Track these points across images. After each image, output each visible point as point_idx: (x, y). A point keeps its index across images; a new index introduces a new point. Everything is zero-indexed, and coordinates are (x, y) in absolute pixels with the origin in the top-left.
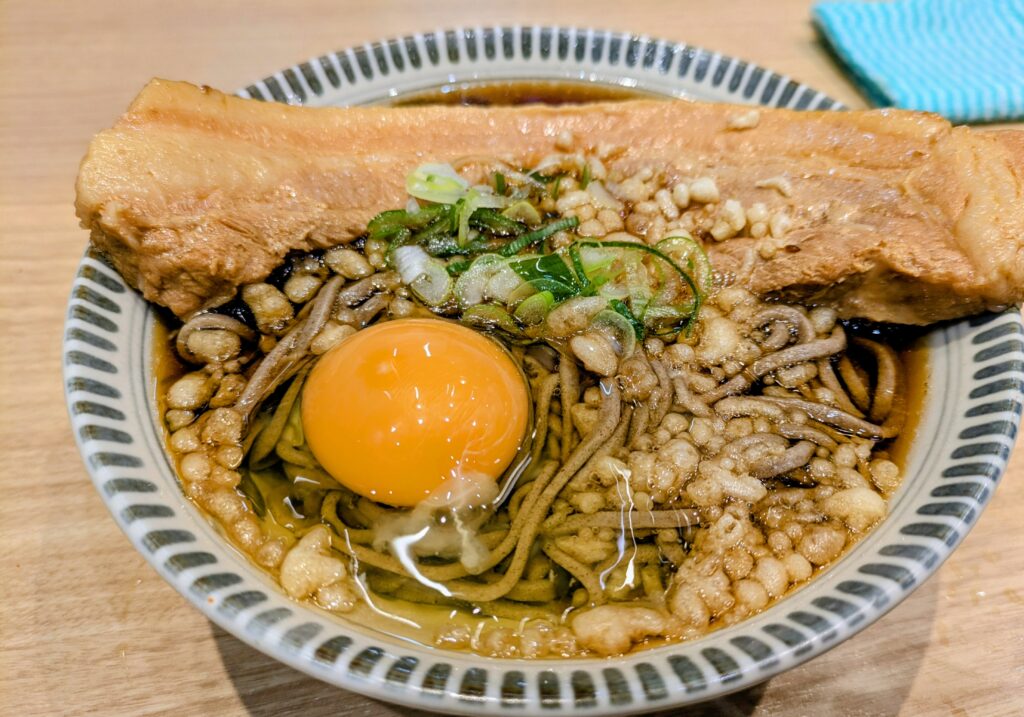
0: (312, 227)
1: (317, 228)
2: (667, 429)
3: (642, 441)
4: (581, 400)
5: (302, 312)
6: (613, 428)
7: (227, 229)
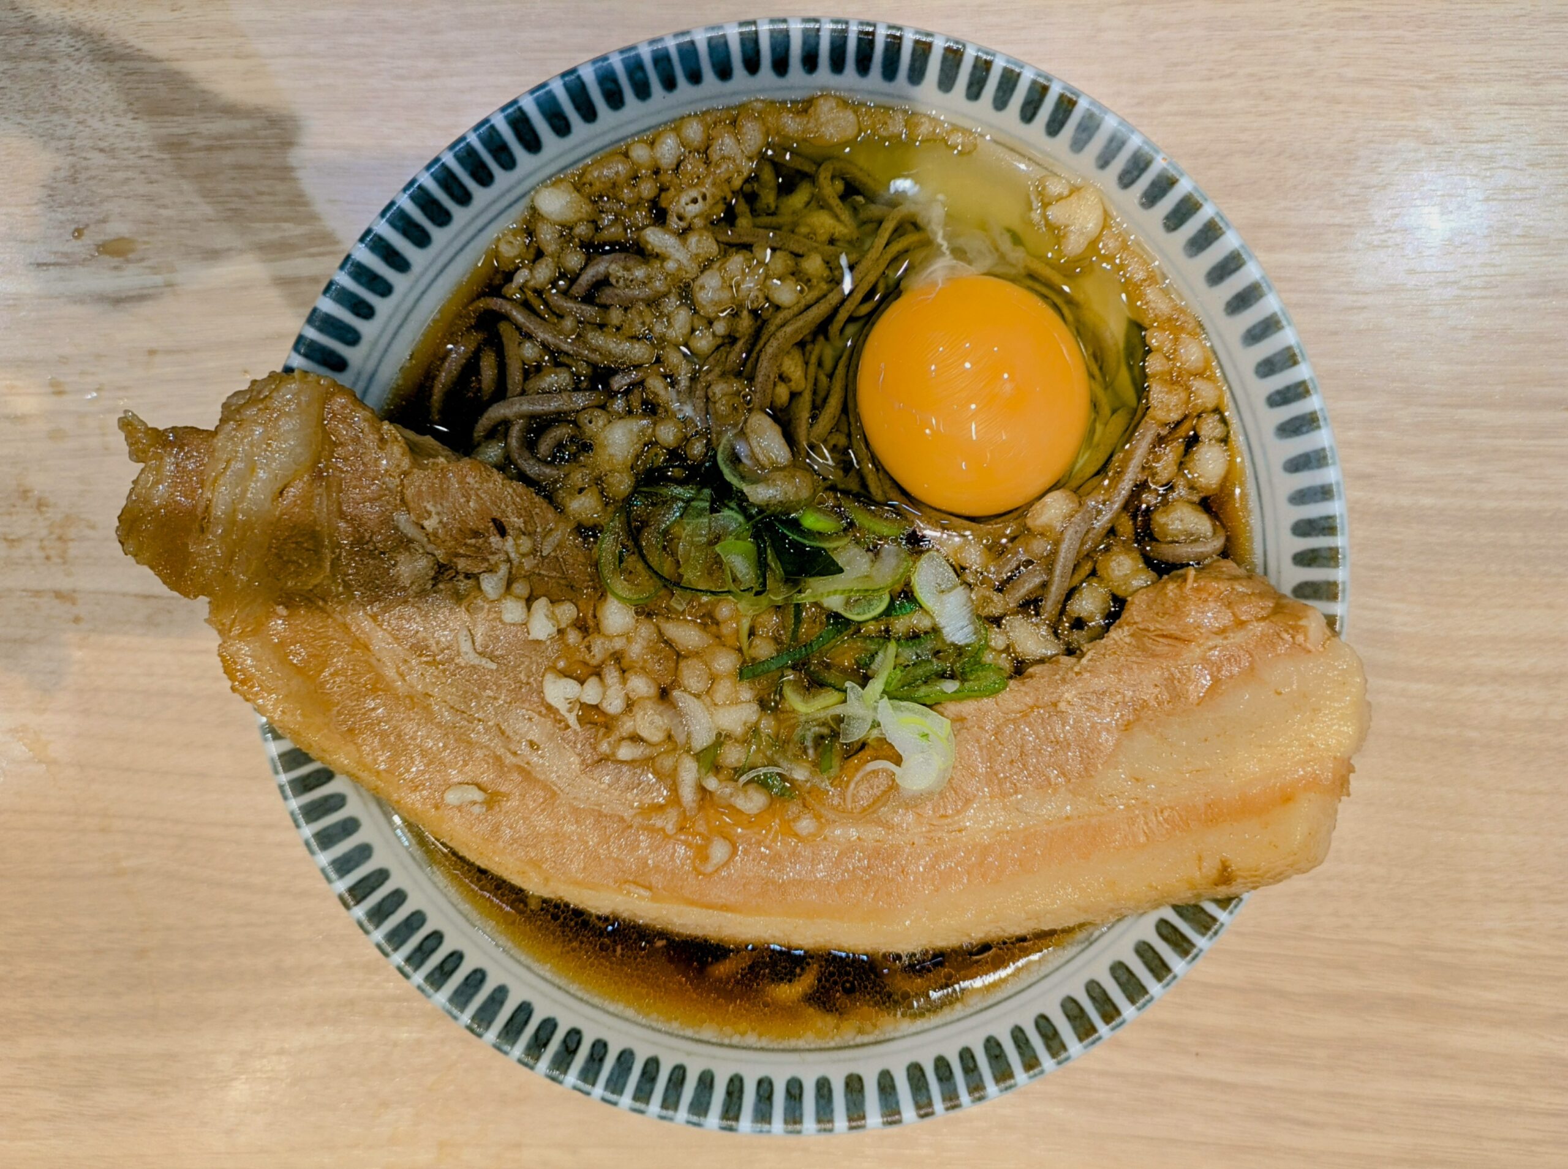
0: (1077, 669)
1: (1072, 668)
2: (714, 335)
3: (745, 323)
4: (794, 395)
5: (1087, 567)
6: (772, 339)
7: (1178, 633)
